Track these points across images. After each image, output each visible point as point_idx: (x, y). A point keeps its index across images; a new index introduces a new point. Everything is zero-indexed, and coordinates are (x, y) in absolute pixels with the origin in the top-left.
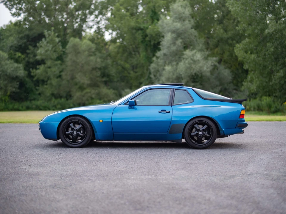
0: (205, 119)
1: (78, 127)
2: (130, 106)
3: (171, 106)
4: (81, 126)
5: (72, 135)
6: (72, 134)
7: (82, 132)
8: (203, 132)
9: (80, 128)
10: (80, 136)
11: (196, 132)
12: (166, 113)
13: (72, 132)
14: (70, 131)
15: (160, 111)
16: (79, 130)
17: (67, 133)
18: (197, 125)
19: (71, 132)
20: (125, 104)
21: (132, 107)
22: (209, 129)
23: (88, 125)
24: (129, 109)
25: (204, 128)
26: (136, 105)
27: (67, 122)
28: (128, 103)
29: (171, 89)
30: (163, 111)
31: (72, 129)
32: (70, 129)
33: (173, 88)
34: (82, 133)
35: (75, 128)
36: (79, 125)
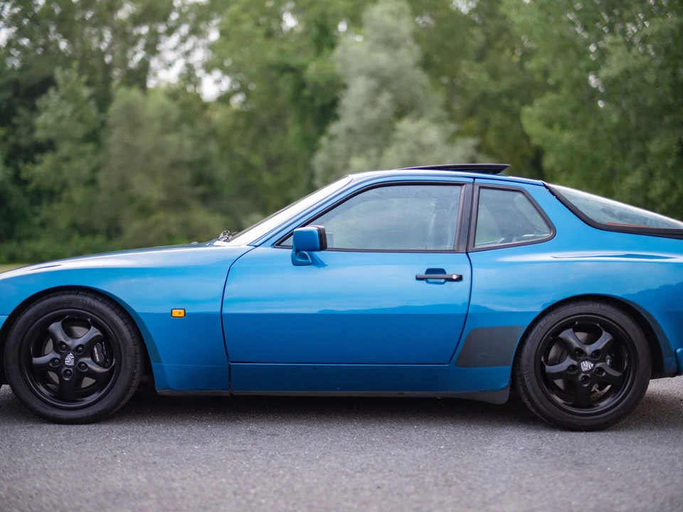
0: (603, 307)
1: (84, 335)
2: (297, 251)
3: (467, 253)
4: (94, 332)
5: (57, 371)
6: (57, 365)
7: (98, 360)
8: (595, 363)
9: (93, 342)
10: (92, 374)
11: (569, 362)
12: (448, 283)
13: (59, 356)
14: (49, 355)
15: (422, 273)
16: (86, 350)
17: (37, 360)
18: (571, 330)
19: (53, 360)
20: (278, 244)
21: (305, 257)
22: (618, 348)
23: (124, 329)
24: (295, 263)
25: (600, 344)
26: (323, 247)
27: (37, 316)
28: (290, 241)
29: (461, 185)
30: (434, 274)
31: (59, 347)
32: (50, 344)
33: (472, 180)
34: (98, 364)
35: (69, 342)
36: (89, 328)
